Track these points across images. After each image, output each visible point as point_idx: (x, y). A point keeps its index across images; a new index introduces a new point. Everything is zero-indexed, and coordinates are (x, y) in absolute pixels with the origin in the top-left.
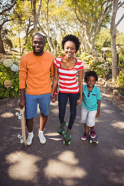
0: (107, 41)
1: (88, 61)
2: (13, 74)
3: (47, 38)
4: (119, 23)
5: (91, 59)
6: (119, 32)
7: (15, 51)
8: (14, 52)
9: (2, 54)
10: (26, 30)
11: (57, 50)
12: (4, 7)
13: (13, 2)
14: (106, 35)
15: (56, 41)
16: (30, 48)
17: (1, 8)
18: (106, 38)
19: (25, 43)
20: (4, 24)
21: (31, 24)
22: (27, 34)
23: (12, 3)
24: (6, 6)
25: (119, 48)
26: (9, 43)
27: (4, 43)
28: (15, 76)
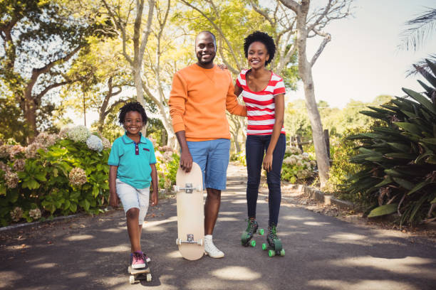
0: (303, 128)
2: (90, 156)
4: (314, 60)
10: (101, 105)
12: (50, 56)
13: (73, 46)
14: (300, 115)
17: (45, 58)
18: (301, 120)
20: (47, 93)
21: (113, 92)
22: (103, 116)
23: (70, 48)
24: (57, 53)
28: (95, 160)
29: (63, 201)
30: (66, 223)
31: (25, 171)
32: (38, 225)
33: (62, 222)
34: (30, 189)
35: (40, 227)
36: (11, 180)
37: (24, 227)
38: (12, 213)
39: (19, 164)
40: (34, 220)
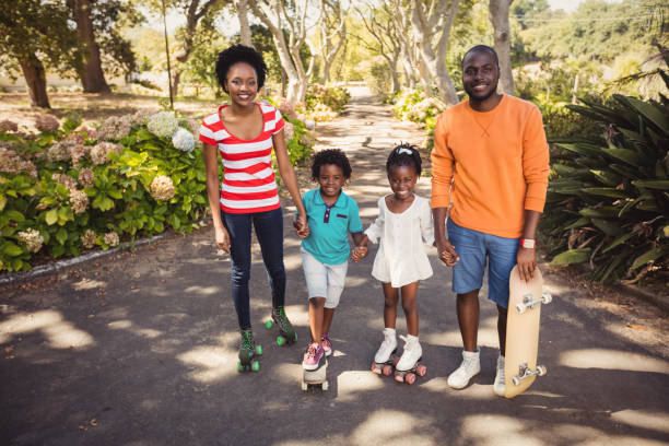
1: (424, 121)
2: (177, 158)
3: (274, 39)
5: (434, 111)
6: (548, 6)
7: (145, 84)
8: (139, 86)
9: (96, 95)
10: (189, 4)
11: (310, 80)
15: (304, 46)
16: (202, 73)
19: (182, 52)
22: (192, 20)
25: (543, 72)
26: (124, 52)
27: (102, 55)
28: (184, 163)
29: (145, 219)
30: (151, 250)
31: (95, 187)
32: (116, 253)
33: (147, 247)
34: (103, 210)
35: (119, 257)
36: (78, 203)
37: (100, 257)
38: (83, 238)
39: (86, 177)
40: (111, 248)
